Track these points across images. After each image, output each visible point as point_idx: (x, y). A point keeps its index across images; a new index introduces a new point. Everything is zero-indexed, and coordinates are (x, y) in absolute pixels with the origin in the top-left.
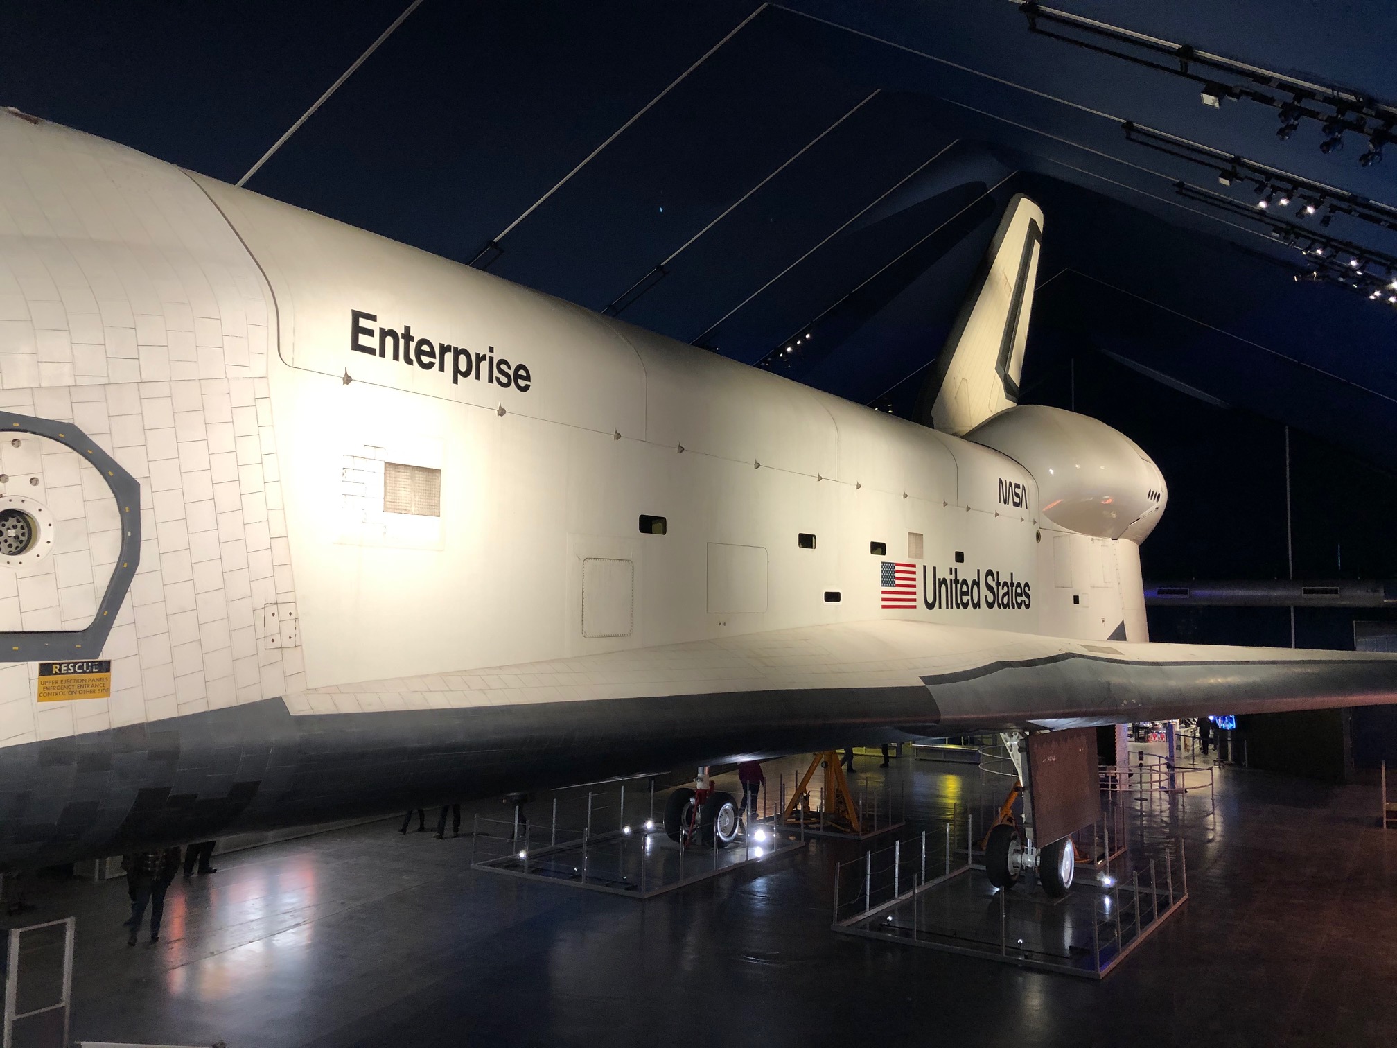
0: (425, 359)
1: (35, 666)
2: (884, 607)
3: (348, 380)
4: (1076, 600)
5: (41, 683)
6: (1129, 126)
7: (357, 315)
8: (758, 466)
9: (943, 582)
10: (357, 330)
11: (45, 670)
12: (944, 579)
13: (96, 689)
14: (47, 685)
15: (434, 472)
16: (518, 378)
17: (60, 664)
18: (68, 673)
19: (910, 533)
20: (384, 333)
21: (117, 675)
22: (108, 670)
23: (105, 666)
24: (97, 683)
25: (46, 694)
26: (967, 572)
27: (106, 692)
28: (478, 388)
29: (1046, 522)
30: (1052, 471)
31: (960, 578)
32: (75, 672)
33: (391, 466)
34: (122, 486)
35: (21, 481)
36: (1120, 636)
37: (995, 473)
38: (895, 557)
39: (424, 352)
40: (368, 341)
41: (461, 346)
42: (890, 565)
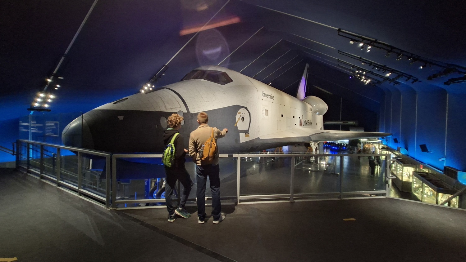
1: (245, 133)
2: (300, 126)
3: (263, 100)
4: (316, 124)
6: (338, 60)
7: (263, 92)
8: (290, 107)
10: (263, 94)
12: (305, 122)
15: (268, 110)
16: (273, 98)
19: (302, 115)
20: (265, 94)
21: (250, 135)
23: (249, 134)
25: (246, 136)
26: (307, 121)
27: (249, 136)
28: (270, 99)
29: (314, 113)
30: (314, 105)
32: (247, 134)
33: (265, 110)
34: (250, 114)
35: (243, 114)
36: (321, 129)
37: (309, 106)
38: (300, 119)
39: (267, 96)
40: (264, 95)
41: (269, 95)
42: (300, 120)
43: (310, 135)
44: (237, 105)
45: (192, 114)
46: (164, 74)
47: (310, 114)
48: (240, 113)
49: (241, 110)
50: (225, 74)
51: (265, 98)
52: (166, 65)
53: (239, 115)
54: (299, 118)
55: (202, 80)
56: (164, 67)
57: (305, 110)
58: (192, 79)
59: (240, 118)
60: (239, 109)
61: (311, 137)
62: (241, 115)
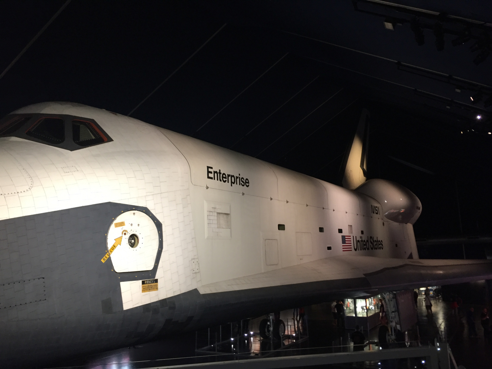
0: (224, 179)
1: (140, 281)
2: (343, 251)
3: (207, 188)
4: (396, 245)
5: (143, 287)
7: (208, 167)
8: (307, 206)
9: (358, 241)
10: (209, 172)
11: (143, 283)
12: (359, 240)
13: (155, 288)
14: (144, 287)
15: (228, 214)
17: (146, 281)
18: (148, 283)
19: (349, 225)
20: (215, 172)
21: (160, 284)
22: (157, 282)
23: (156, 281)
24: (155, 286)
25: (144, 290)
26: (365, 238)
27: (157, 289)
28: (237, 187)
29: (385, 219)
31: (363, 240)
32: (150, 283)
33: (219, 213)
34: (159, 226)
35: (135, 225)
36: (411, 257)
38: (344, 234)
44: (110, 203)
48: (122, 224)
49: (126, 217)
51: (215, 183)
53: (120, 229)
54: (340, 231)
55: (14, 139)
59: (121, 238)
60: (120, 213)
61: (368, 278)
62: (125, 231)
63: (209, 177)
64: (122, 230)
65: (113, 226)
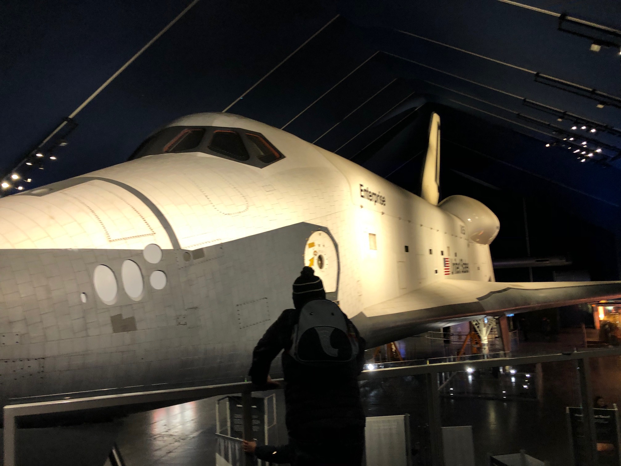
0: (371, 198)
2: (446, 274)
3: (361, 207)
4: (479, 268)
7: (361, 185)
8: (421, 226)
10: (362, 190)
12: (454, 263)
15: (374, 235)
16: (383, 202)
19: (447, 247)
20: (365, 190)
23: (339, 303)
26: (458, 262)
29: (470, 240)
30: (469, 220)
33: (370, 234)
34: (336, 246)
35: (321, 246)
36: (490, 281)
37: (459, 223)
38: (446, 256)
39: (370, 195)
40: (363, 194)
41: (375, 192)
42: (445, 259)
43: (478, 299)
44: (303, 224)
45: (187, 252)
46: (64, 144)
47: (463, 242)
48: (312, 245)
49: (316, 238)
50: (258, 138)
51: (365, 201)
52: (71, 116)
53: (312, 250)
54: (442, 253)
55: (200, 154)
56: (65, 123)
57: (452, 232)
58: (167, 152)
59: (313, 258)
60: (310, 234)
61: (480, 302)
62: (315, 252)
63: (362, 196)
64: (314, 251)
65: (307, 247)
